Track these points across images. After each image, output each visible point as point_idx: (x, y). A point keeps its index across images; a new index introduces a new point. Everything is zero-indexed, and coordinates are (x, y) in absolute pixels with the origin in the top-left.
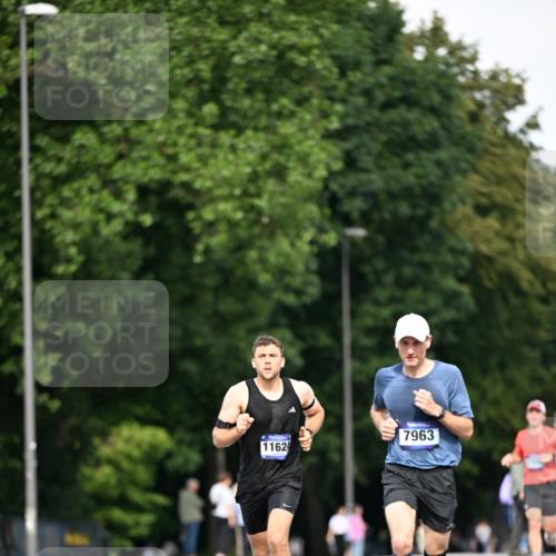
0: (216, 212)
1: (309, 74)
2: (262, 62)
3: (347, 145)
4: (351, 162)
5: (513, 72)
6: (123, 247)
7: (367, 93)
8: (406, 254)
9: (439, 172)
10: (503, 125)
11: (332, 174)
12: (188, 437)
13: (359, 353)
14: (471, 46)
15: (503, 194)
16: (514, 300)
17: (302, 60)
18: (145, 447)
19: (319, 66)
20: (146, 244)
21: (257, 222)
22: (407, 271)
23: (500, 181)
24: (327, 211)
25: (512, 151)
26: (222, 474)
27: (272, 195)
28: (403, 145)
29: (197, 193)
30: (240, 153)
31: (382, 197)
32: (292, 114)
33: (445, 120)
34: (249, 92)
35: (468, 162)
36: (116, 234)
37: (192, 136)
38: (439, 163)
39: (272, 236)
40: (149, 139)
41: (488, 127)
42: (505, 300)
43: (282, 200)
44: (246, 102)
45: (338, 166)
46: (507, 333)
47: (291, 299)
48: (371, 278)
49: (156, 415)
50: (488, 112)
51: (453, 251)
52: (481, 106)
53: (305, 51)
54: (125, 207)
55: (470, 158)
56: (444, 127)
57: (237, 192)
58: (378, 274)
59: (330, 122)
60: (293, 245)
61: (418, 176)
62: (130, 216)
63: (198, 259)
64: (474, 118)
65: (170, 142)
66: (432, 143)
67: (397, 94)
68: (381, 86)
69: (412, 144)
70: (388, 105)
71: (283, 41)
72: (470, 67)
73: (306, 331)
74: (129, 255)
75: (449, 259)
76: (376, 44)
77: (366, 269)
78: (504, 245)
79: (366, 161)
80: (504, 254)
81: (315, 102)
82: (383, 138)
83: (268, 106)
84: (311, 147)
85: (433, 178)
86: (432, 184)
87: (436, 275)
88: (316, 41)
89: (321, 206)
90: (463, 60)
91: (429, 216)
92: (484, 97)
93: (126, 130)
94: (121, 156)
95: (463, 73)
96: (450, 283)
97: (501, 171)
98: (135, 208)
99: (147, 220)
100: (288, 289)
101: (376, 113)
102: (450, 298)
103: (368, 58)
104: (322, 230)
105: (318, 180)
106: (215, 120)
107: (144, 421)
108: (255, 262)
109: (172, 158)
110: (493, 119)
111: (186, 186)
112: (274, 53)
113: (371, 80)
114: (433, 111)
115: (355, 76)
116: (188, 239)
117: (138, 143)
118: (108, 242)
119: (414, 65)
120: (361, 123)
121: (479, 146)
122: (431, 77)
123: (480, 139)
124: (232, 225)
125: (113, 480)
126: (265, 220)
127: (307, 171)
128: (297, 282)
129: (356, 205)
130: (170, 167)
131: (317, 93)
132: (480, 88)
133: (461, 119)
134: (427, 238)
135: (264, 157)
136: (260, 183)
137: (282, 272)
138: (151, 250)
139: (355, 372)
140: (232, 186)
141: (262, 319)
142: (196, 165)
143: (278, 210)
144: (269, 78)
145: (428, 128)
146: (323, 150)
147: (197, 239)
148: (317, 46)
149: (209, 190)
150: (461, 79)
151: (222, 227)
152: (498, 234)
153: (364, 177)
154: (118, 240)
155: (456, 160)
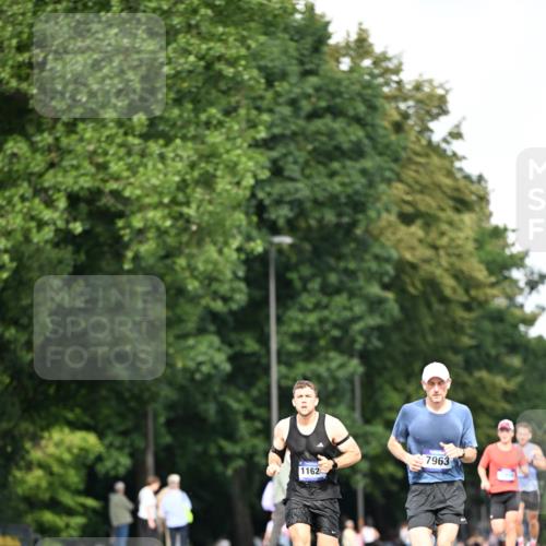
0: (146, 220)
1: (236, 85)
2: (190, 72)
3: (274, 154)
4: (277, 171)
5: (436, 83)
6: (54, 254)
7: (293, 103)
8: (332, 261)
9: (363, 181)
10: (427, 134)
11: (259, 183)
12: (118, 441)
13: (285, 358)
14: (395, 57)
15: (427, 203)
16: (437, 306)
17: (229, 71)
18: (75, 451)
19: (246, 77)
20: (77, 251)
21: (186, 230)
22: (333, 278)
23: (423, 190)
24: (255, 219)
25: (436, 160)
26: (151, 478)
27: (201, 202)
28: (329, 154)
29: (127, 201)
30: (169, 162)
31: (308, 205)
32: (221, 124)
33: (369, 129)
34: (178, 102)
35: (392, 170)
36: (46, 242)
37: (121, 145)
38: (364, 172)
39: (200, 244)
40: (79, 148)
41: (413, 136)
42: (429, 306)
43: (210, 208)
44: (176, 112)
45: (265, 175)
46: (430, 339)
47: (218, 306)
48: (298, 284)
49: (86, 419)
50: (411, 122)
51: (377, 258)
52: (405, 116)
53: (232, 63)
54: (56, 215)
55: (395, 166)
56: (369, 137)
57: (166, 200)
58: (305, 281)
59: (258, 132)
60: (220, 252)
61: (343, 184)
62: (61, 224)
63: (127, 266)
64: (398, 127)
65: (100, 151)
66: (357, 152)
67: (323, 104)
68: (308, 97)
69: (338, 153)
70: (314, 115)
71: (212, 52)
72: (395, 78)
73: (233, 337)
74: (60, 262)
75: (374, 266)
76: (303, 55)
77: (293, 276)
78: (429, 253)
79: (292, 169)
80: (428, 261)
81: (242, 112)
82: (310, 147)
83: (197, 116)
84: (239, 156)
85: (358, 187)
86: (357, 193)
87: (361, 282)
88: (243, 52)
89: (247, 214)
90: (387, 71)
91: (354, 224)
92: (409, 107)
93: (57, 139)
94: (52, 165)
95: (387, 84)
96: (375, 290)
97: (425, 180)
98: (65, 216)
99: (78, 228)
100: (216, 295)
101: (302, 122)
102: (375, 305)
103: (294, 69)
104: (249, 238)
105: (245, 188)
106: (145, 130)
107: (75, 426)
108: (183, 269)
109: (103, 167)
110: (417, 128)
111: (116, 194)
112: (202, 63)
113: (297, 90)
114: (358, 120)
115: (281, 87)
116: (117, 246)
117: (70, 152)
118: (39, 250)
119: (339, 76)
120: (288, 132)
121: (404, 155)
122: (357, 88)
123: (405, 148)
124: (162, 233)
125: (44, 484)
126: (194, 228)
127: (236, 180)
128: (224, 289)
129: (282, 214)
130: (101, 176)
131: (244, 102)
132: (405, 99)
133: (385, 128)
134: (353, 245)
135: (193, 166)
136: (189, 191)
137: (210, 279)
138: (82, 257)
139: (281, 377)
140: (161, 194)
141: (191, 325)
142: (126, 174)
143: (206, 218)
144: (197, 87)
145: (353, 138)
146: (250, 159)
147: (127, 246)
148: (244, 57)
149: (138, 198)
150: (386, 89)
151: (151, 234)
152: (421, 241)
153: (290, 185)
154: (49, 247)
155: (381, 169)
